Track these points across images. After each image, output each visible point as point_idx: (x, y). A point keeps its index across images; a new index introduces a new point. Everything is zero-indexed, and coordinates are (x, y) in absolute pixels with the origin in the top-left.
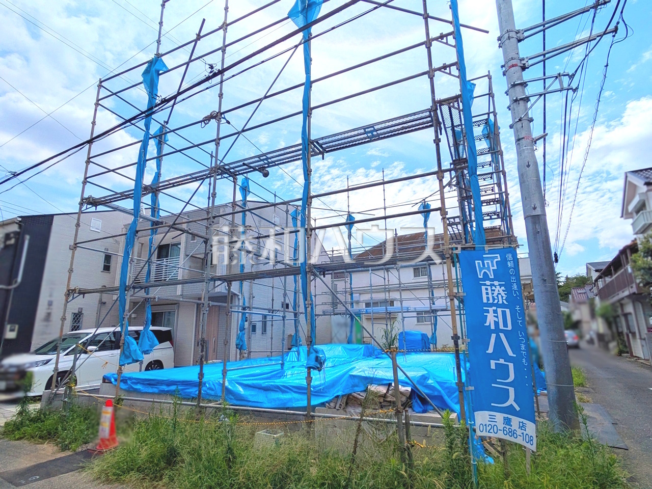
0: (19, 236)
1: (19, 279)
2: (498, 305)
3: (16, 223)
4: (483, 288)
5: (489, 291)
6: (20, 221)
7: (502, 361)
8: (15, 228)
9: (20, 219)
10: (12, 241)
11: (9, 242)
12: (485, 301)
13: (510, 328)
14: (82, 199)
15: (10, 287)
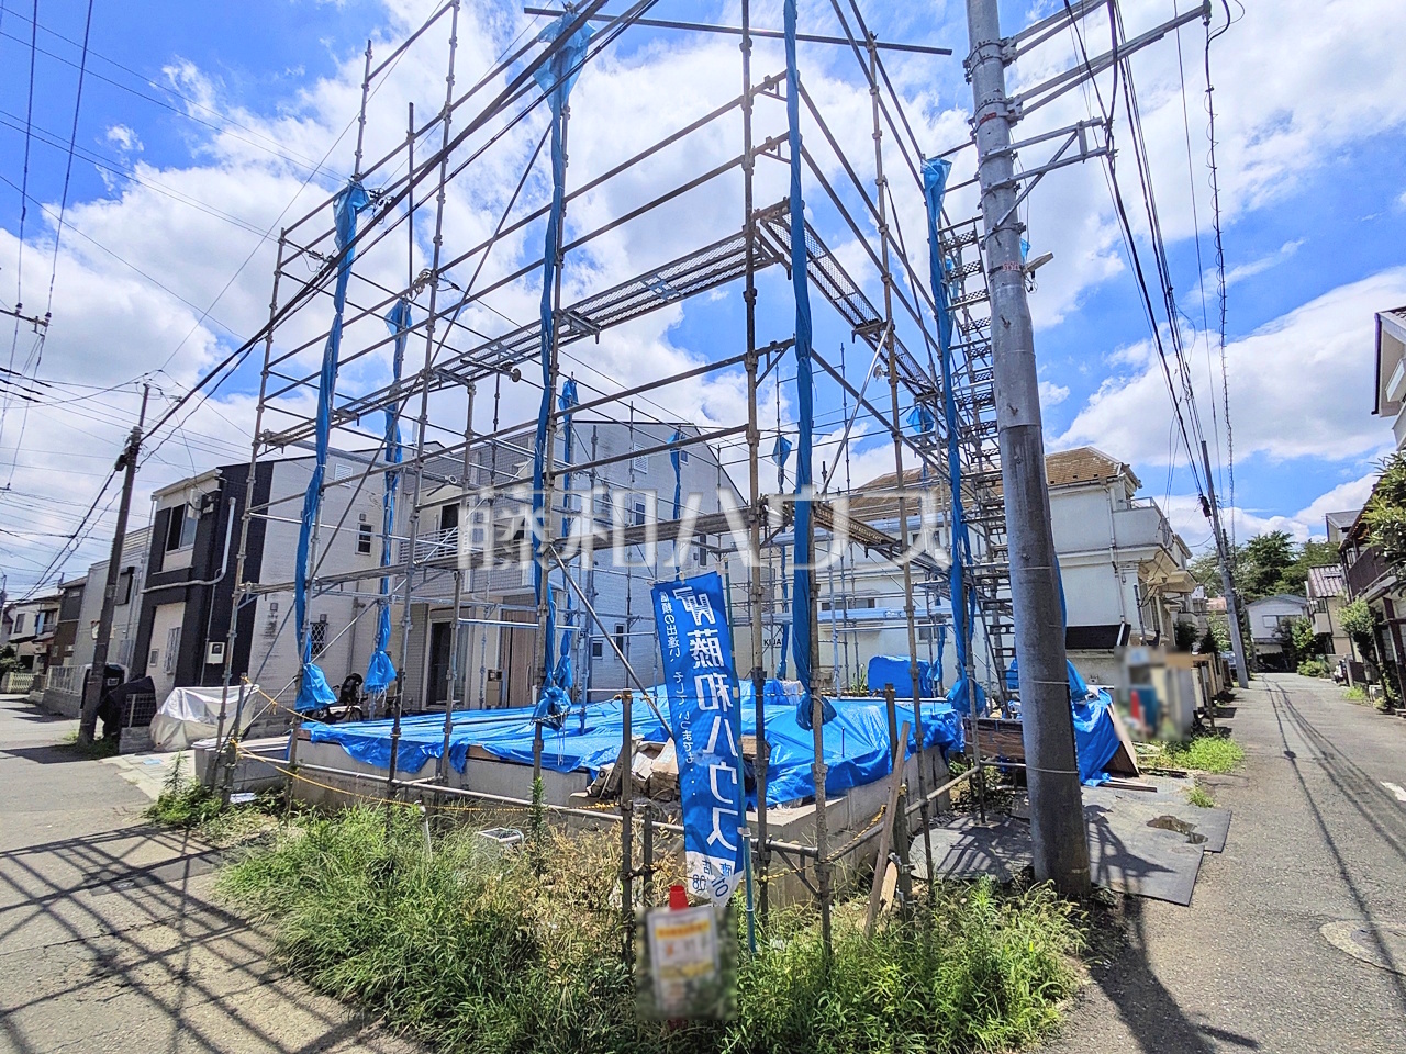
0: (220, 499)
1: (224, 570)
3: (216, 478)
6: (221, 475)
8: (214, 486)
9: (220, 472)
10: (211, 509)
11: (206, 511)
14: (258, 435)
15: (209, 583)
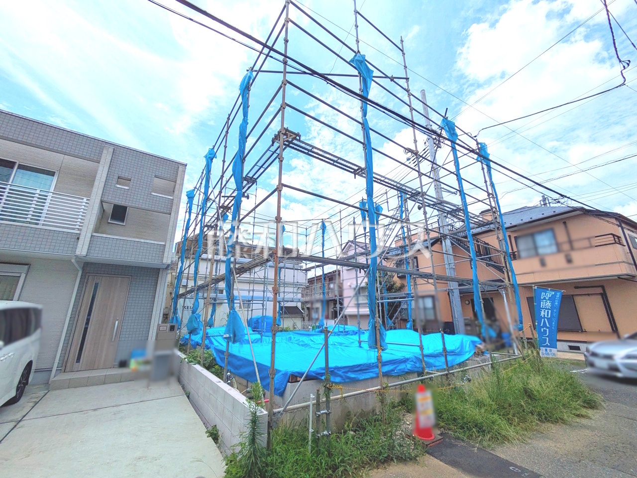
2: (546, 309)
4: (542, 302)
5: (544, 304)
7: (545, 328)
12: (541, 307)
13: (549, 316)
